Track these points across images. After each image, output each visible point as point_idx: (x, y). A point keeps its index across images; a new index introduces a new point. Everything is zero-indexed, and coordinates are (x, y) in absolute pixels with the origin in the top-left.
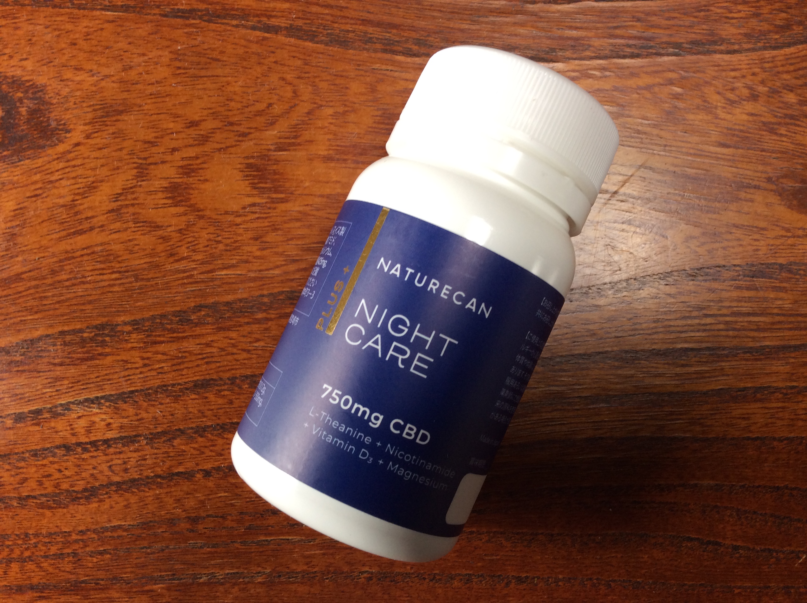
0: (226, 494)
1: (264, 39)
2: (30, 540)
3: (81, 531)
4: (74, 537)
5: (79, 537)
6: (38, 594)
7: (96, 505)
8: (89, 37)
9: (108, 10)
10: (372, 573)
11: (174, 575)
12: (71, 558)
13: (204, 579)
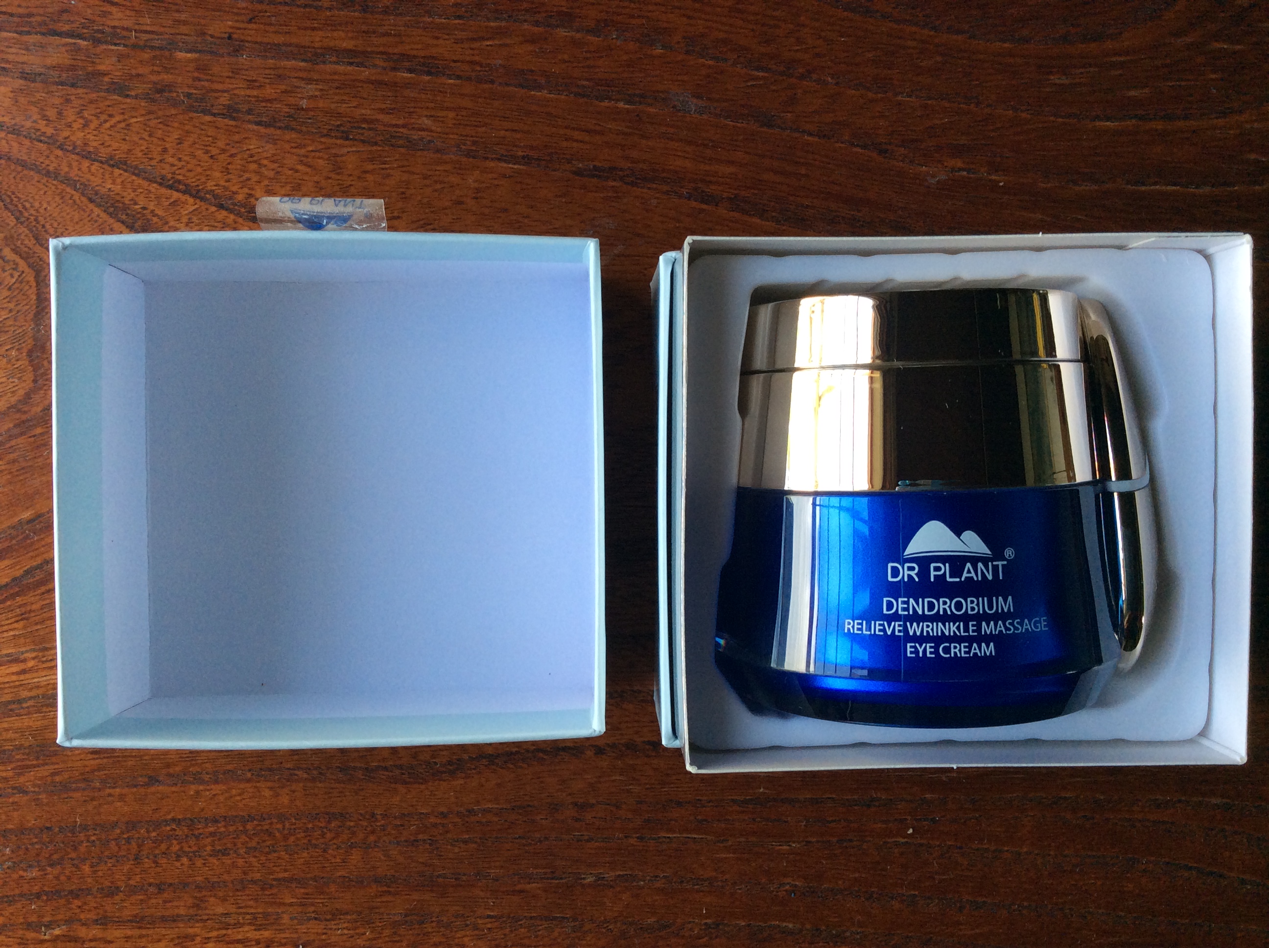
0: (621, 778)
1: (702, 211)
2: (376, 820)
3: (442, 813)
4: (433, 820)
5: (439, 821)
6: (385, 888)
7: (462, 782)
8: (479, 195)
9: (505, 161)
10: (796, 886)
11: (553, 872)
12: (427, 846)
13: (590, 879)
